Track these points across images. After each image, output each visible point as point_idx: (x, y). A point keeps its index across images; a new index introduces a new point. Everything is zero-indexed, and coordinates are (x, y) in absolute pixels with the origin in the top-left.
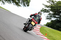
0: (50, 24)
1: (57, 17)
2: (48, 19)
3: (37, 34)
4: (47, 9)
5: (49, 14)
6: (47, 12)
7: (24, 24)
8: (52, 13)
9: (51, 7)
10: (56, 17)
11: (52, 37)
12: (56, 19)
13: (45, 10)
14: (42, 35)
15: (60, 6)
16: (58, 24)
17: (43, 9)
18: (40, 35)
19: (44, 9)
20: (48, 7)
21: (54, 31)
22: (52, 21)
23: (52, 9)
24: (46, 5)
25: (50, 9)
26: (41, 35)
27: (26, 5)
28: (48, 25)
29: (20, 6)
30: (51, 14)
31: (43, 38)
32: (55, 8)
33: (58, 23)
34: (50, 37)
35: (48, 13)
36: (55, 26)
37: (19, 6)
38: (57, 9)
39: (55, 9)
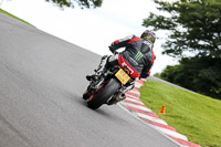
0: (176, 73)
1: (203, 47)
2: (168, 52)
3: (131, 109)
4: (167, 15)
5: (172, 37)
6: (168, 28)
7: (88, 78)
8: (186, 30)
9: (182, 9)
10: (199, 47)
11: (185, 119)
12: (197, 52)
13: (161, 19)
14: (150, 110)
15: (213, 7)
16: (206, 73)
17: (152, 16)
18: (140, 111)
19: (154, 18)
20: (170, 9)
21: (193, 98)
22: (184, 61)
23: (186, 17)
24: (162, 3)
25: (178, 15)
26: (146, 113)
27: (91, 3)
28: (170, 75)
29: (69, 5)
30: (179, 36)
31: (150, 122)
32: (196, 13)
33: (207, 68)
34: (178, 120)
35: (170, 32)
36: (195, 81)
37: (64, 7)
38: (201, 17)
39: (195, 18)
